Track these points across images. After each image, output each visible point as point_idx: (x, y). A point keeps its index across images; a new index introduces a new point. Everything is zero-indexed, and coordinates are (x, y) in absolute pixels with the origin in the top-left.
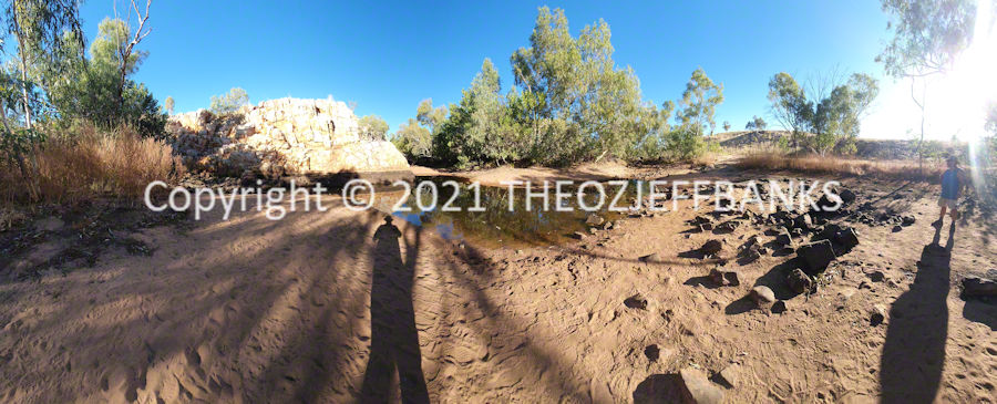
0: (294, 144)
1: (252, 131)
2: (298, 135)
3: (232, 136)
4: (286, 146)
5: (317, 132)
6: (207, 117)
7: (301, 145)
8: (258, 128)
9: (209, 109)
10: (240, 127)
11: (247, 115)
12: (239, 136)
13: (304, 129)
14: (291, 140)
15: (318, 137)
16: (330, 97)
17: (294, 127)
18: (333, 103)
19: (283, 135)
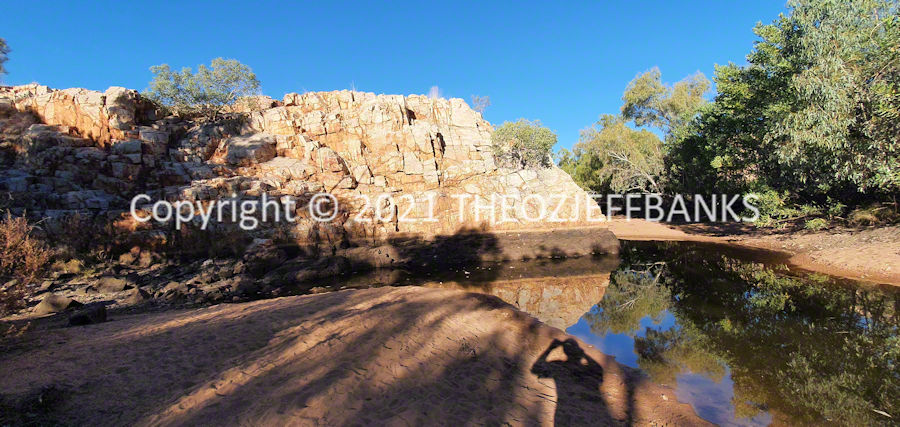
0: (364, 180)
1: (270, 151)
2: (373, 161)
3: (218, 159)
4: (348, 182)
5: (410, 157)
6: (140, 110)
7: (379, 181)
8: (283, 145)
9: (147, 93)
10: (239, 142)
11: (256, 117)
12: (237, 160)
13: (383, 150)
14: (358, 172)
15: (413, 165)
16: (434, 90)
17: (363, 146)
18: (442, 101)
19: (340, 161)
